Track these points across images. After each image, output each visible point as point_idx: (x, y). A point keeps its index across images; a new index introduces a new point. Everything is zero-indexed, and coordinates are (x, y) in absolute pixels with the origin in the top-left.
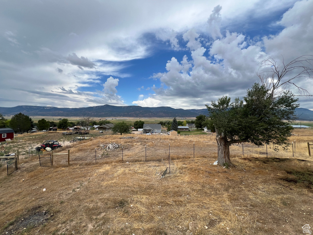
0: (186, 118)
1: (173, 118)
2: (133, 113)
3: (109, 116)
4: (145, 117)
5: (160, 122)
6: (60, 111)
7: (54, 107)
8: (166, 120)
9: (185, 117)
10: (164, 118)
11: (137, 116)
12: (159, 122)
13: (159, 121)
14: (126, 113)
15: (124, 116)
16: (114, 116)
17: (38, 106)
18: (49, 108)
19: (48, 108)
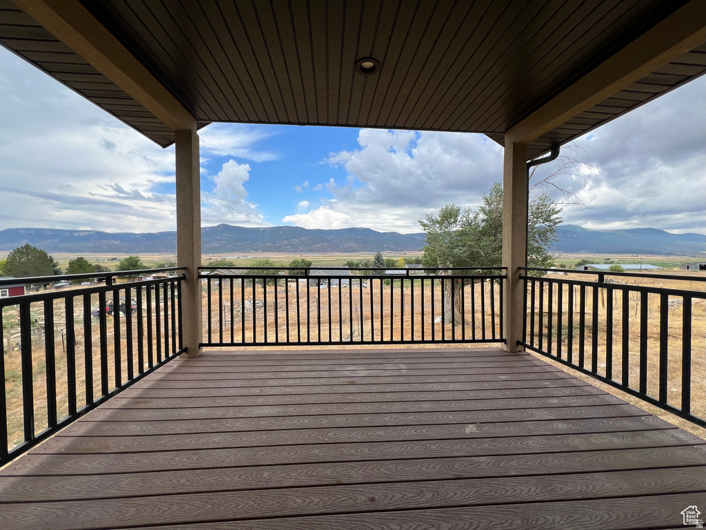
0: (405, 252)
1: (376, 253)
2: (286, 242)
3: (231, 251)
4: (312, 251)
5: (348, 262)
6: (113, 241)
7: (97, 232)
8: (361, 258)
9: (402, 251)
10: (357, 253)
11: (295, 249)
12: (346, 263)
13: (345, 260)
14: (269, 244)
15: (265, 250)
16: (242, 250)
17: (57, 228)
18: (85, 233)
19: (81, 234)
